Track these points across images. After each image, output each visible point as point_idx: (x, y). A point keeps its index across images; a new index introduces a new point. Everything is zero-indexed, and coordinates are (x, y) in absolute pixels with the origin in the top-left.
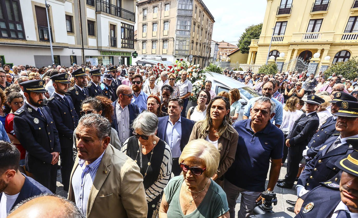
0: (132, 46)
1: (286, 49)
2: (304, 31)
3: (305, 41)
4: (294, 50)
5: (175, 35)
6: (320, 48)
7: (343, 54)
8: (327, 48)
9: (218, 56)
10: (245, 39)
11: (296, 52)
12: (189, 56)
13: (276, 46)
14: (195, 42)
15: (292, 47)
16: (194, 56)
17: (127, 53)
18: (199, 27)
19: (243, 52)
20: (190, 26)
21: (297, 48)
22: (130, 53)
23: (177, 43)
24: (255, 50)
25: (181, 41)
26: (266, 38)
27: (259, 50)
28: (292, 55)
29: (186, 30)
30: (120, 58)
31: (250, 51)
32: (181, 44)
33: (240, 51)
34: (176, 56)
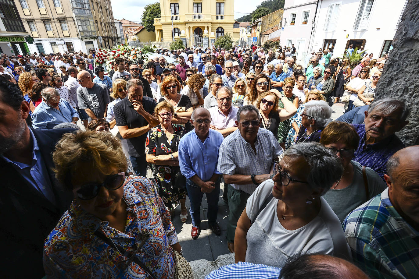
0: (22, 28)
1: (183, 26)
2: (192, 12)
3: (196, 20)
4: (189, 28)
5: (74, 14)
6: (206, 25)
7: (220, 30)
8: (210, 25)
9: (125, 35)
10: (147, 18)
11: (191, 29)
12: (98, 38)
13: (175, 24)
14: (99, 22)
15: (188, 25)
16: (103, 37)
17: (17, 38)
18: (97, 5)
19: (149, 30)
20: (88, 3)
21: (192, 26)
22: (21, 38)
23: (80, 24)
24: (159, 28)
25: (83, 21)
26: (166, 18)
27: (164, 28)
28: (189, 32)
29: (85, 8)
30: (9, 45)
31: (156, 28)
32: (84, 25)
33: (146, 30)
34: (82, 38)
